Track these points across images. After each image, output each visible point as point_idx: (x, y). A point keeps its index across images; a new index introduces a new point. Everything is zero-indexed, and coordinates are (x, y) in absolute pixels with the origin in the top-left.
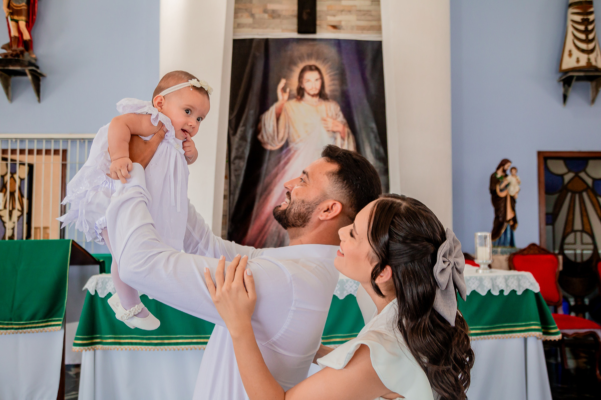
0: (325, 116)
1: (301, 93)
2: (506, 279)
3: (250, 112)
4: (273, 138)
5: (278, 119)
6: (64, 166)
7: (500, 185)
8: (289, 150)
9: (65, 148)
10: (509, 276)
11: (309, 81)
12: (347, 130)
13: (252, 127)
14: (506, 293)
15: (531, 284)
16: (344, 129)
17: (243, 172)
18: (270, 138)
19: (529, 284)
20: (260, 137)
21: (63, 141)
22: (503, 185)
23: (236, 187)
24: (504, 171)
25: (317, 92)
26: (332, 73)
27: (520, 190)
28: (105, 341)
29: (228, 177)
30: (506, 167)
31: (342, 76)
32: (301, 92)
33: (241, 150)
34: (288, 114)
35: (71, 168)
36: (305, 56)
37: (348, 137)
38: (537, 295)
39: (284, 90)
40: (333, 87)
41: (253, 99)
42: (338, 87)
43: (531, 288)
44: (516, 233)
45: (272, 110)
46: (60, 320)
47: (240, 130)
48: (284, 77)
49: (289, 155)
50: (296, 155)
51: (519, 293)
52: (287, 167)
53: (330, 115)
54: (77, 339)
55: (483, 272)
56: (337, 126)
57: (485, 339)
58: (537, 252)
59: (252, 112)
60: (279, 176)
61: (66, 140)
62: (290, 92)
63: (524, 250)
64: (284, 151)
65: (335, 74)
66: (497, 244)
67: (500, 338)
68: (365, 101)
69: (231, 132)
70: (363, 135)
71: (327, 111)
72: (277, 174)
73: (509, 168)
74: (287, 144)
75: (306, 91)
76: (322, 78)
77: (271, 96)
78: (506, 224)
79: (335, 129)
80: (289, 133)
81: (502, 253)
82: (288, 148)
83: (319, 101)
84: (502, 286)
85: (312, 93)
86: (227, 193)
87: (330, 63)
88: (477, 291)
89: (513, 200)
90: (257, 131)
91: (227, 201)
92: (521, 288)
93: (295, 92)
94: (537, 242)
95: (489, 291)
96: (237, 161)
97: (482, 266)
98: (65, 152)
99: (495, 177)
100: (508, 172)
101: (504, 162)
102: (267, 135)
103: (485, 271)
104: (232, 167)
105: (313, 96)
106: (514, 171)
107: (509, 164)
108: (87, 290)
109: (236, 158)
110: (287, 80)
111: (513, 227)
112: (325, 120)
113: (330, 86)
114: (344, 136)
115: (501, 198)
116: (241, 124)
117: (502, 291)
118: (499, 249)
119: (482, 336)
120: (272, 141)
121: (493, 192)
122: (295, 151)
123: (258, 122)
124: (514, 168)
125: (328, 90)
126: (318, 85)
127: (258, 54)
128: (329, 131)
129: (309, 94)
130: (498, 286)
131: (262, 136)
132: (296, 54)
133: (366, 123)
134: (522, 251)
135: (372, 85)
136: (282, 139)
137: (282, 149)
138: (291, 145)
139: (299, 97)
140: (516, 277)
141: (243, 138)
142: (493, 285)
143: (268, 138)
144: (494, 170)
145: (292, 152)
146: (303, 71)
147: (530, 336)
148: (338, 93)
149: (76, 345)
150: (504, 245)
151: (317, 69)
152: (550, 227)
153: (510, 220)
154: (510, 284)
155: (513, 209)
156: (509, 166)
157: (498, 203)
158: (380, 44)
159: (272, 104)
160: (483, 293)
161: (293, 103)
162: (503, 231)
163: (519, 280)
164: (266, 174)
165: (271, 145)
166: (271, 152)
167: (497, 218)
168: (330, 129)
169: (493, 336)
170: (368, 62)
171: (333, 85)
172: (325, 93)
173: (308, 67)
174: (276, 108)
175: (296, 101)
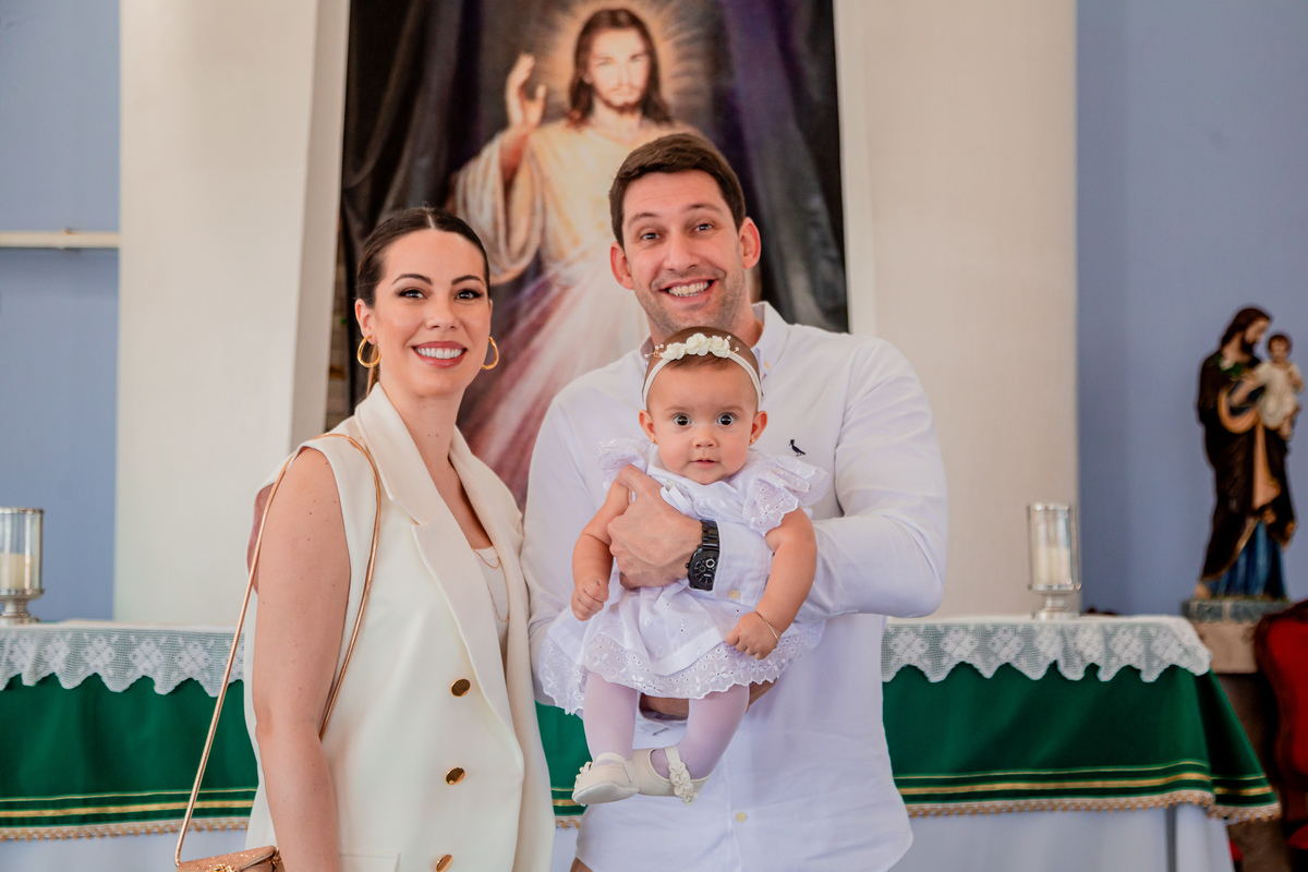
1: (582, 100)
3: (418, 163)
5: (508, 185)
7: (1230, 394)
8: (545, 288)
11: (607, 61)
22: (1240, 394)
24: (1247, 348)
25: (633, 97)
26: (685, 35)
27: (1297, 410)
29: (347, 371)
30: (1251, 333)
31: (715, 47)
32: (584, 98)
34: (540, 171)
39: (528, 91)
40: (685, 82)
41: (427, 121)
42: (702, 82)
44: (1290, 555)
45: (491, 158)
48: (529, 50)
49: (545, 303)
50: (568, 300)
52: (538, 340)
59: (424, 162)
62: (549, 94)
64: (529, 289)
65: (694, 39)
66: (1222, 588)
68: (791, 126)
70: (783, 236)
73: (1263, 339)
74: (538, 266)
75: (599, 94)
76: (651, 52)
77: (486, 111)
78: (1251, 523)
80: (543, 231)
81: (1237, 616)
82: (541, 280)
83: (641, 125)
85: (618, 100)
87: (675, 4)
89: (1277, 445)
93: (563, 97)
99: (1217, 368)
100: (1260, 351)
101: (1247, 317)
105: (622, 109)
106: (1278, 347)
107: (1261, 323)
110: (537, 59)
111: (1278, 534)
113: (676, 76)
115: (1235, 436)
116: (390, 202)
118: (1228, 604)
121: (1207, 413)
122: (566, 288)
123: (444, 192)
124: (1279, 338)
125: (669, 92)
126: (638, 74)
129: (608, 104)
136: (523, 251)
137: (520, 281)
138: (552, 270)
139: (577, 115)
144: (1212, 345)
145: (555, 292)
146: (590, 28)
148: (702, 102)
150: (1246, 590)
151: (635, 22)
153: (1264, 508)
155: (1278, 472)
156: (1262, 330)
157: (1226, 448)
159: (490, 138)
161: (558, 132)
162: (1242, 544)
167: (1223, 500)
171: (688, 73)
172: (661, 101)
173: (605, 16)
174: (502, 150)
175: (568, 126)
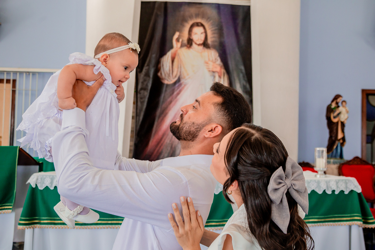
0: (207, 60)
2: (337, 182)
3: (153, 56)
4: (169, 76)
5: (173, 61)
6: (14, 92)
7: (334, 113)
8: (181, 85)
9: (14, 78)
10: (339, 180)
11: (196, 34)
12: (223, 71)
13: (154, 66)
14: (337, 193)
15: (355, 186)
16: (221, 70)
17: (146, 100)
18: (167, 75)
19: (354, 186)
20: (159, 74)
21: (13, 73)
22: (336, 114)
23: (141, 110)
24: (337, 103)
25: (201, 42)
26: (214, 29)
27: (348, 118)
28: (42, 222)
29: (136, 103)
30: (338, 100)
31: (220, 31)
32: (190, 42)
33: (145, 83)
34: (180, 58)
35: (19, 93)
36: (194, 15)
37: (224, 76)
38: (359, 194)
39: (178, 40)
40: (213, 39)
41: (155, 46)
42: (217, 39)
43: (355, 190)
44: (345, 149)
45: (169, 55)
46: (11, 205)
47: (145, 69)
48: (178, 31)
49: (181, 88)
50: (185, 88)
51: (346, 193)
52: (178, 97)
53: (211, 59)
54: (21, 220)
55: (320, 177)
56: (216, 67)
57: (321, 225)
58: (359, 163)
59: (154, 56)
60: (173, 103)
61: (15, 73)
62: (182, 41)
63: (350, 161)
64: (177, 85)
65: (215, 30)
66: (330, 157)
67: (331, 225)
68: (237, 50)
69: (138, 70)
70: (235, 75)
71: (209, 56)
72: (171, 102)
73: (341, 102)
74: (179, 80)
75: (194, 41)
76: (206, 32)
77: (168, 45)
78: (337, 142)
79: (215, 70)
80: (180, 72)
81: (334, 163)
82: (179, 83)
83: (203, 48)
84: (334, 188)
85: (198, 43)
86: (135, 115)
87: (211, 21)
88: (315, 190)
89: (343, 125)
90: (157, 69)
91: (134, 120)
92: (348, 189)
93: (185, 42)
94: (359, 155)
95: (324, 191)
96: (142, 92)
97: (319, 172)
98: (14, 81)
99: (330, 108)
100: (340, 104)
101: (337, 97)
102: (164, 73)
103: (322, 176)
104: (139, 95)
105: (199, 45)
106: (344, 103)
107: (341, 98)
108: (29, 184)
109: (142, 89)
110: (180, 33)
111: (342, 145)
112: (207, 63)
113: (211, 38)
114: (221, 75)
115: (334, 123)
116: (146, 65)
117: (333, 191)
118: (332, 160)
119: (319, 224)
120: (168, 77)
121: (328, 118)
122: (185, 85)
123: (158, 62)
124: (344, 101)
125: (210, 41)
126: (203, 37)
127: (159, 13)
128: (209, 71)
129: (196, 44)
130: (331, 187)
131: (161, 74)
132: (187, 14)
133: (237, 66)
134: (348, 162)
135: (242, 38)
136: (176, 76)
137: (175, 83)
138: (182, 81)
139: (189, 46)
140: (344, 181)
141: (147, 75)
142: (327, 186)
143: (165, 75)
144: (329, 102)
145: (183, 86)
146: (192, 26)
147: (353, 224)
148: (217, 44)
149: (20, 224)
150: (335, 157)
151: (202, 25)
152: (369, 145)
153: (340, 139)
154: (339, 186)
155: (343, 131)
156: (341, 100)
157: (332, 126)
158: (249, 7)
159: (169, 50)
160: (320, 192)
161: (184, 50)
162: (335, 147)
163: (346, 183)
164: (163, 102)
165: (167, 80)
166: (167, 85)
167: (331, 137)
168: (211, 70)
169: (326, 223)
170: (240, 22)
171: (214, 37)
172: (208, 43)
173: (195, 24)
174: (172, 53)
175: (186, 48)
